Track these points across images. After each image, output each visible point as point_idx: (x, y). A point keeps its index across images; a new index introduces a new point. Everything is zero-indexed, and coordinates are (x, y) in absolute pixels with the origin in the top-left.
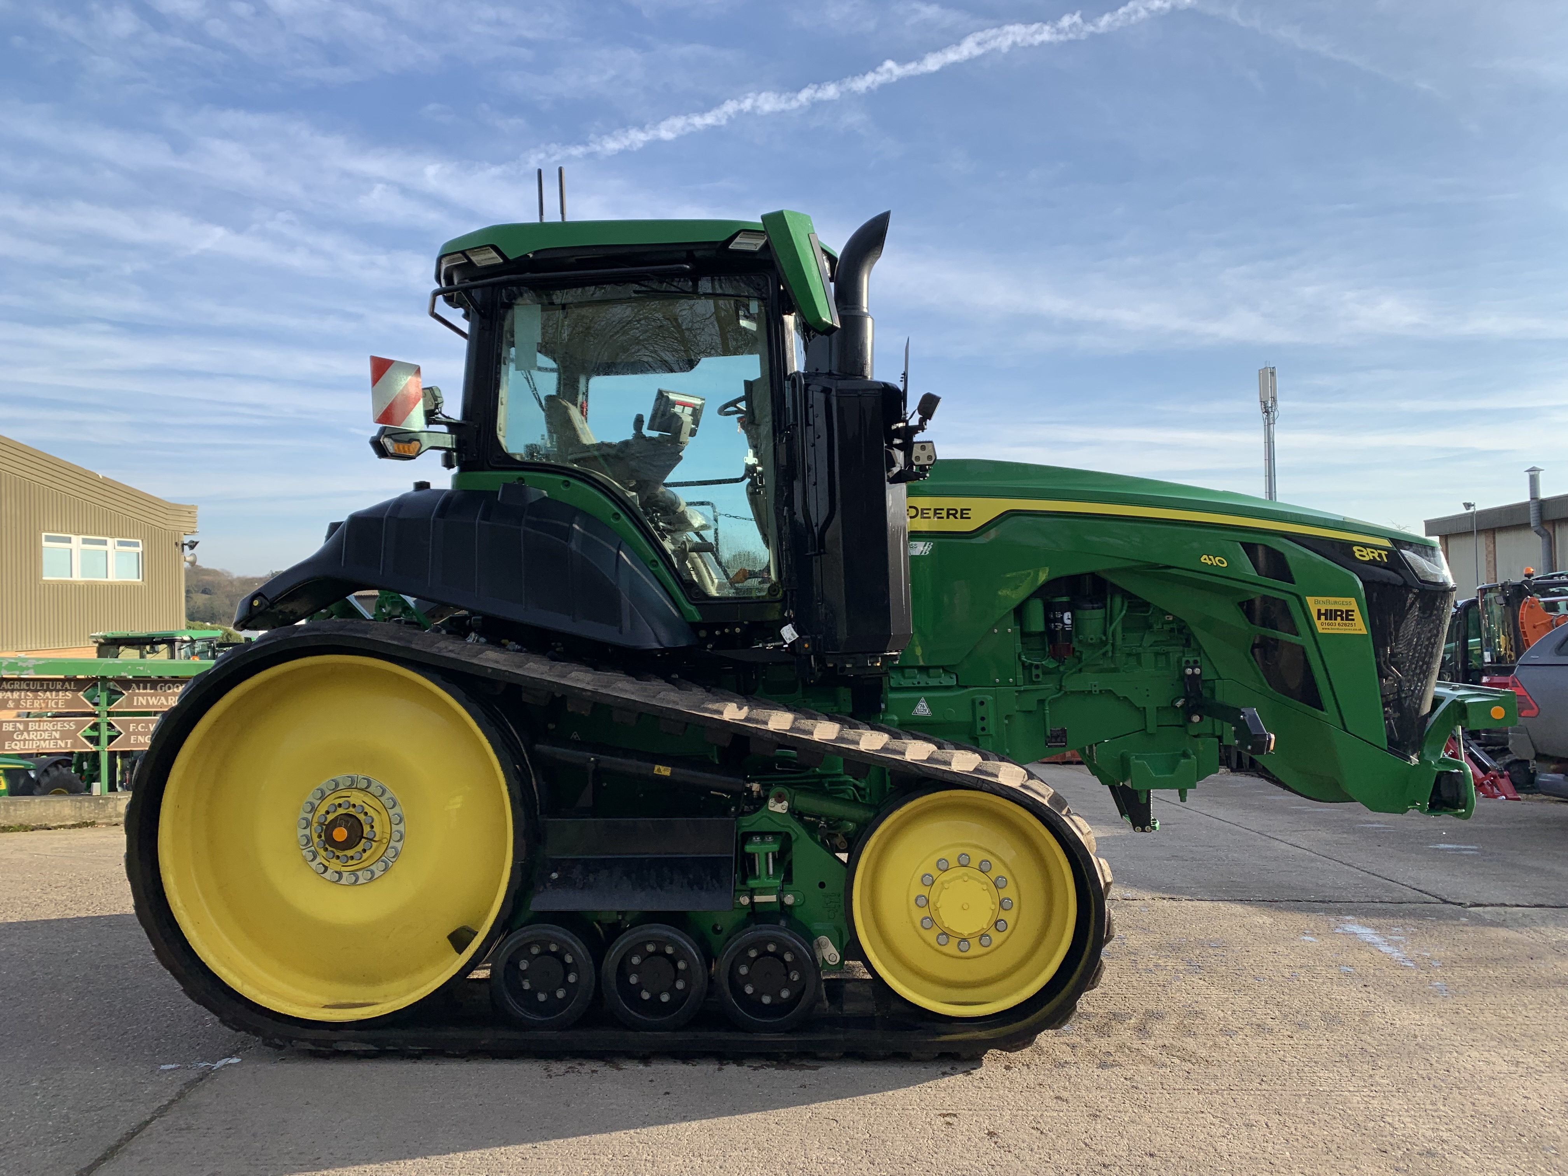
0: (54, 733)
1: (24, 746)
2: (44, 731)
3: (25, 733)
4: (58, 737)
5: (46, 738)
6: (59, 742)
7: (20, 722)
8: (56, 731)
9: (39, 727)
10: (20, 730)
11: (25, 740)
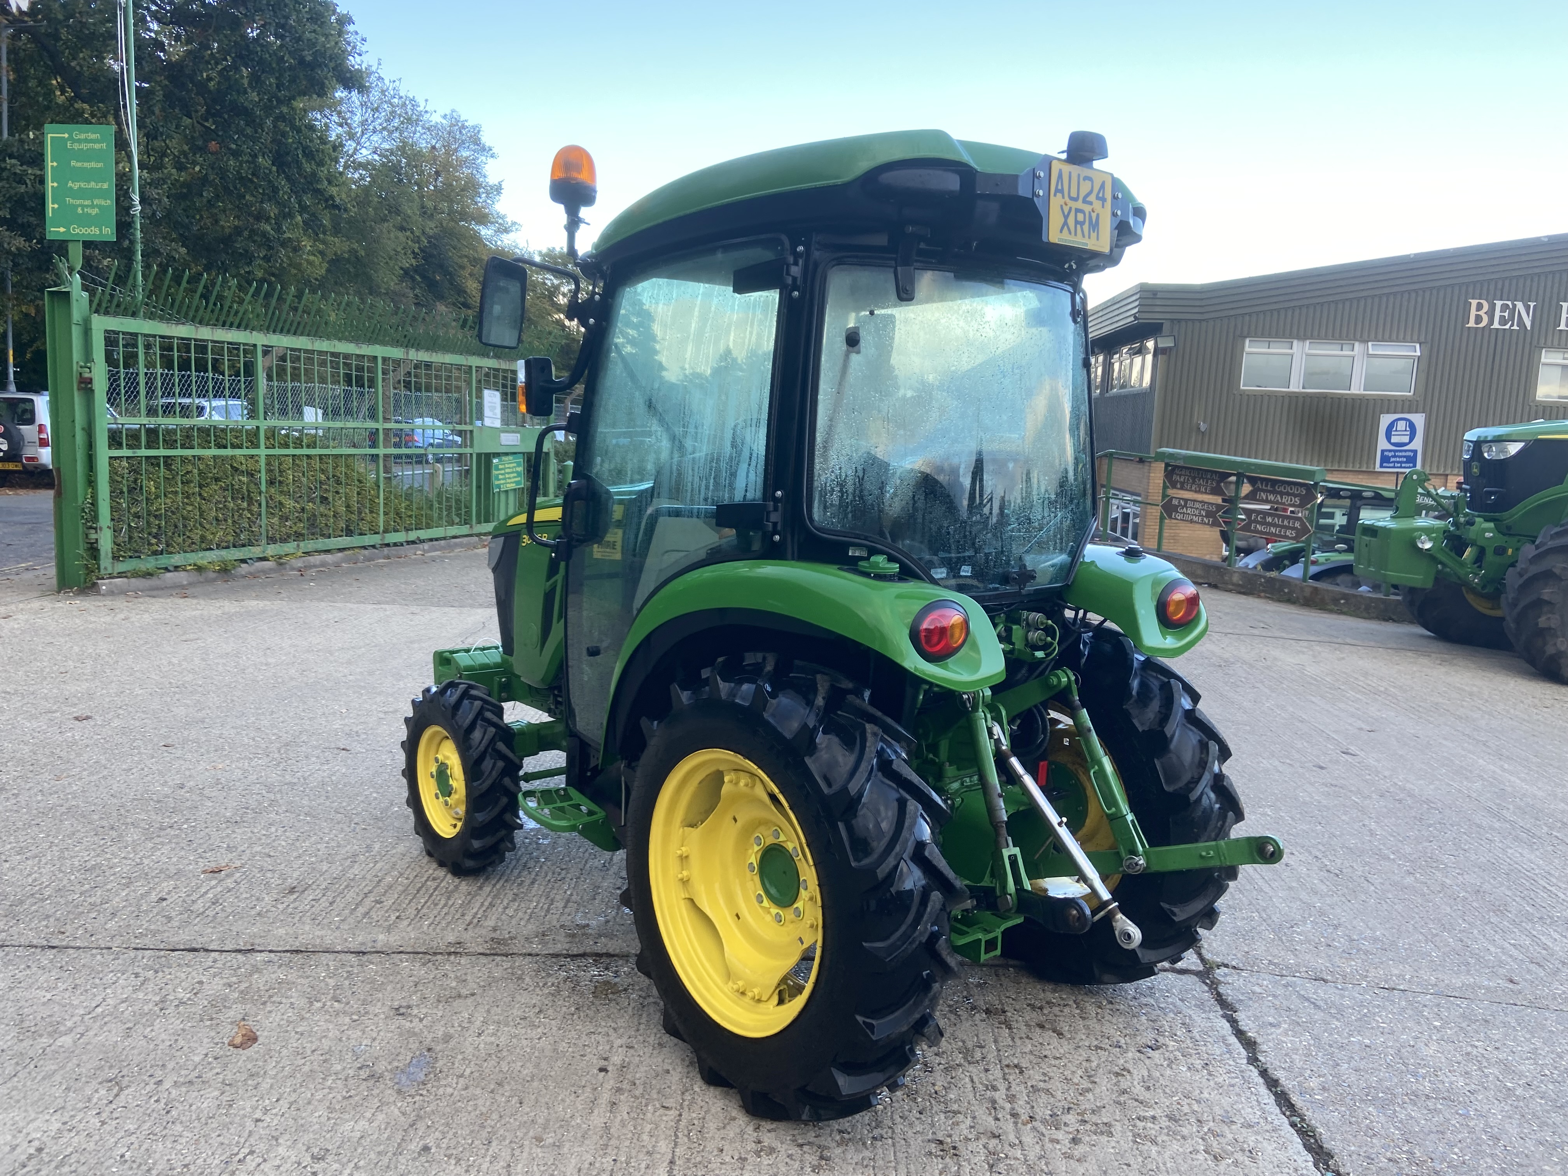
0: (1202, 511)
1: (1183, 517)
2: (1196, 509)
3: (1185, 508)
4: (1204, 514)
5: (1197, 514)
6: (1205, 519)
8: (1204, 510)
9: (1194, 505)
10: (1181, 505)
11: (1184, 513)
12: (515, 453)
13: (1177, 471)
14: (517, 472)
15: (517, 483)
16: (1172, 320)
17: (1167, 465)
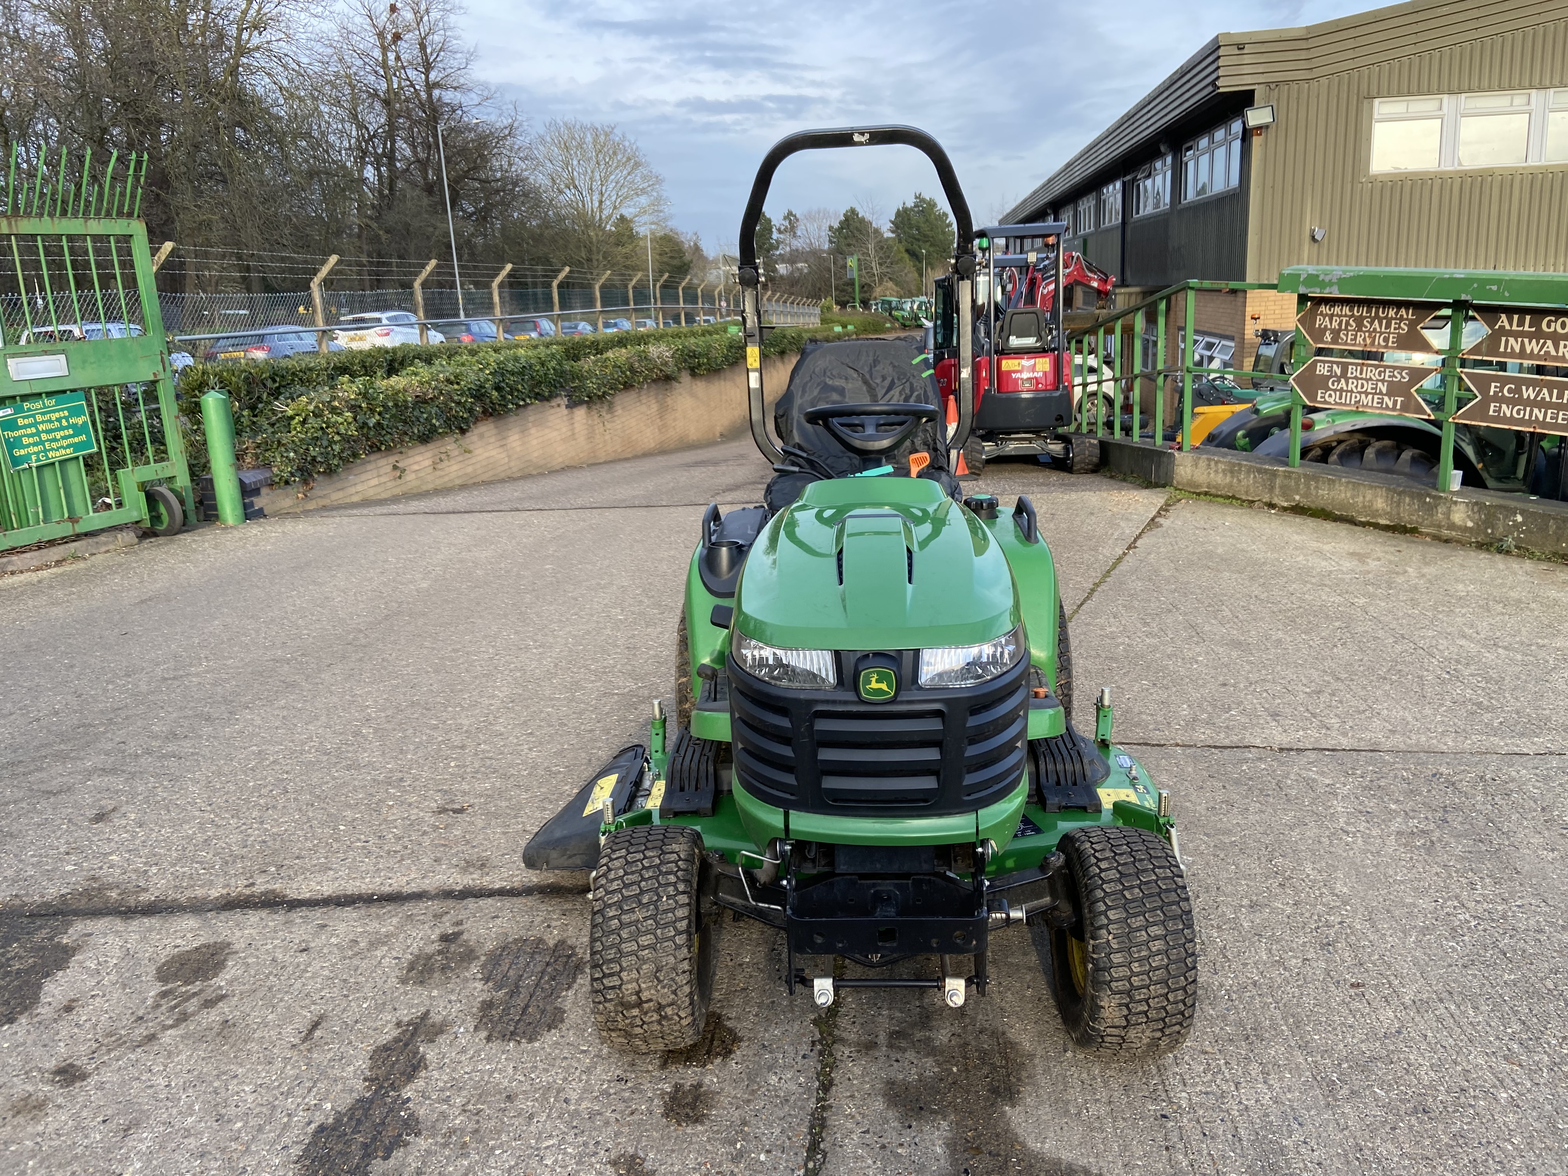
0: (1380, 384)
1: (1340, 398)
2: (1367, 380)
3: (1343, 381)
4: (1384, 391)
5: (1369, 390)
6: (1386, 399)
7: (1338, 363)
8: (1383, 381)
9: (1361, 374)
10: (1336, 375)
11: (1342, 390)
12: (64, 392)
13: (1323, 309)
14: (74, 426)
15: (77, 447)
16: (1267, 84)
17: (1303, 299)
